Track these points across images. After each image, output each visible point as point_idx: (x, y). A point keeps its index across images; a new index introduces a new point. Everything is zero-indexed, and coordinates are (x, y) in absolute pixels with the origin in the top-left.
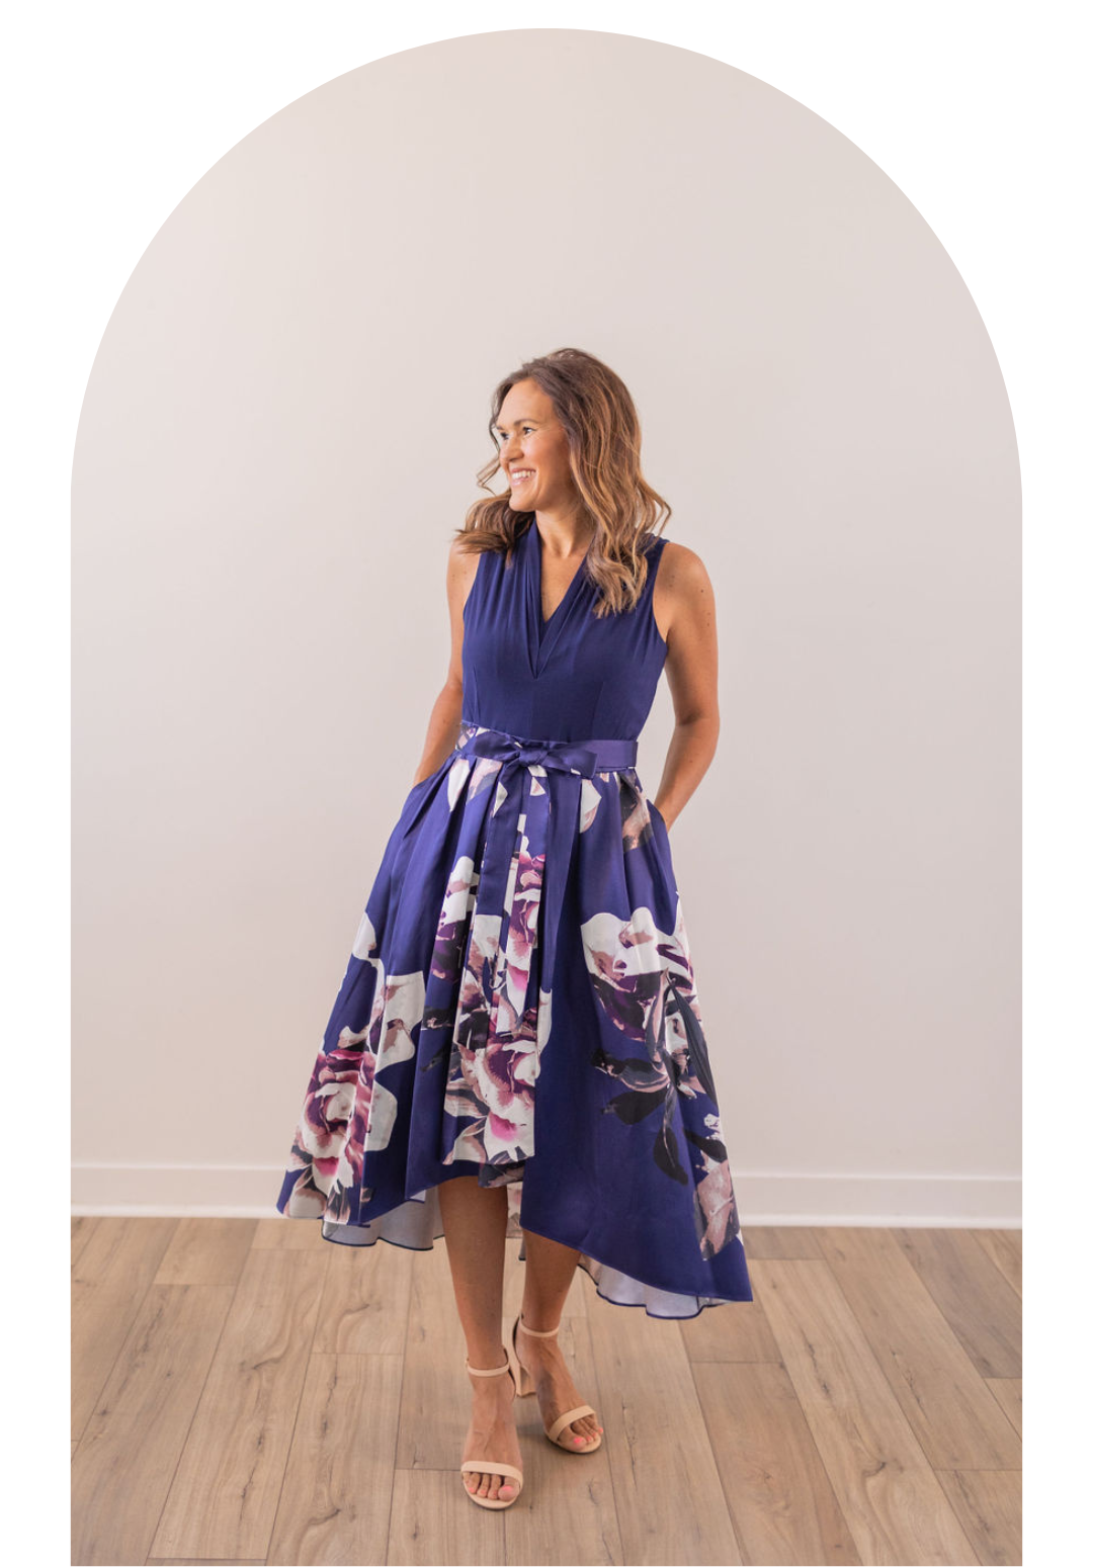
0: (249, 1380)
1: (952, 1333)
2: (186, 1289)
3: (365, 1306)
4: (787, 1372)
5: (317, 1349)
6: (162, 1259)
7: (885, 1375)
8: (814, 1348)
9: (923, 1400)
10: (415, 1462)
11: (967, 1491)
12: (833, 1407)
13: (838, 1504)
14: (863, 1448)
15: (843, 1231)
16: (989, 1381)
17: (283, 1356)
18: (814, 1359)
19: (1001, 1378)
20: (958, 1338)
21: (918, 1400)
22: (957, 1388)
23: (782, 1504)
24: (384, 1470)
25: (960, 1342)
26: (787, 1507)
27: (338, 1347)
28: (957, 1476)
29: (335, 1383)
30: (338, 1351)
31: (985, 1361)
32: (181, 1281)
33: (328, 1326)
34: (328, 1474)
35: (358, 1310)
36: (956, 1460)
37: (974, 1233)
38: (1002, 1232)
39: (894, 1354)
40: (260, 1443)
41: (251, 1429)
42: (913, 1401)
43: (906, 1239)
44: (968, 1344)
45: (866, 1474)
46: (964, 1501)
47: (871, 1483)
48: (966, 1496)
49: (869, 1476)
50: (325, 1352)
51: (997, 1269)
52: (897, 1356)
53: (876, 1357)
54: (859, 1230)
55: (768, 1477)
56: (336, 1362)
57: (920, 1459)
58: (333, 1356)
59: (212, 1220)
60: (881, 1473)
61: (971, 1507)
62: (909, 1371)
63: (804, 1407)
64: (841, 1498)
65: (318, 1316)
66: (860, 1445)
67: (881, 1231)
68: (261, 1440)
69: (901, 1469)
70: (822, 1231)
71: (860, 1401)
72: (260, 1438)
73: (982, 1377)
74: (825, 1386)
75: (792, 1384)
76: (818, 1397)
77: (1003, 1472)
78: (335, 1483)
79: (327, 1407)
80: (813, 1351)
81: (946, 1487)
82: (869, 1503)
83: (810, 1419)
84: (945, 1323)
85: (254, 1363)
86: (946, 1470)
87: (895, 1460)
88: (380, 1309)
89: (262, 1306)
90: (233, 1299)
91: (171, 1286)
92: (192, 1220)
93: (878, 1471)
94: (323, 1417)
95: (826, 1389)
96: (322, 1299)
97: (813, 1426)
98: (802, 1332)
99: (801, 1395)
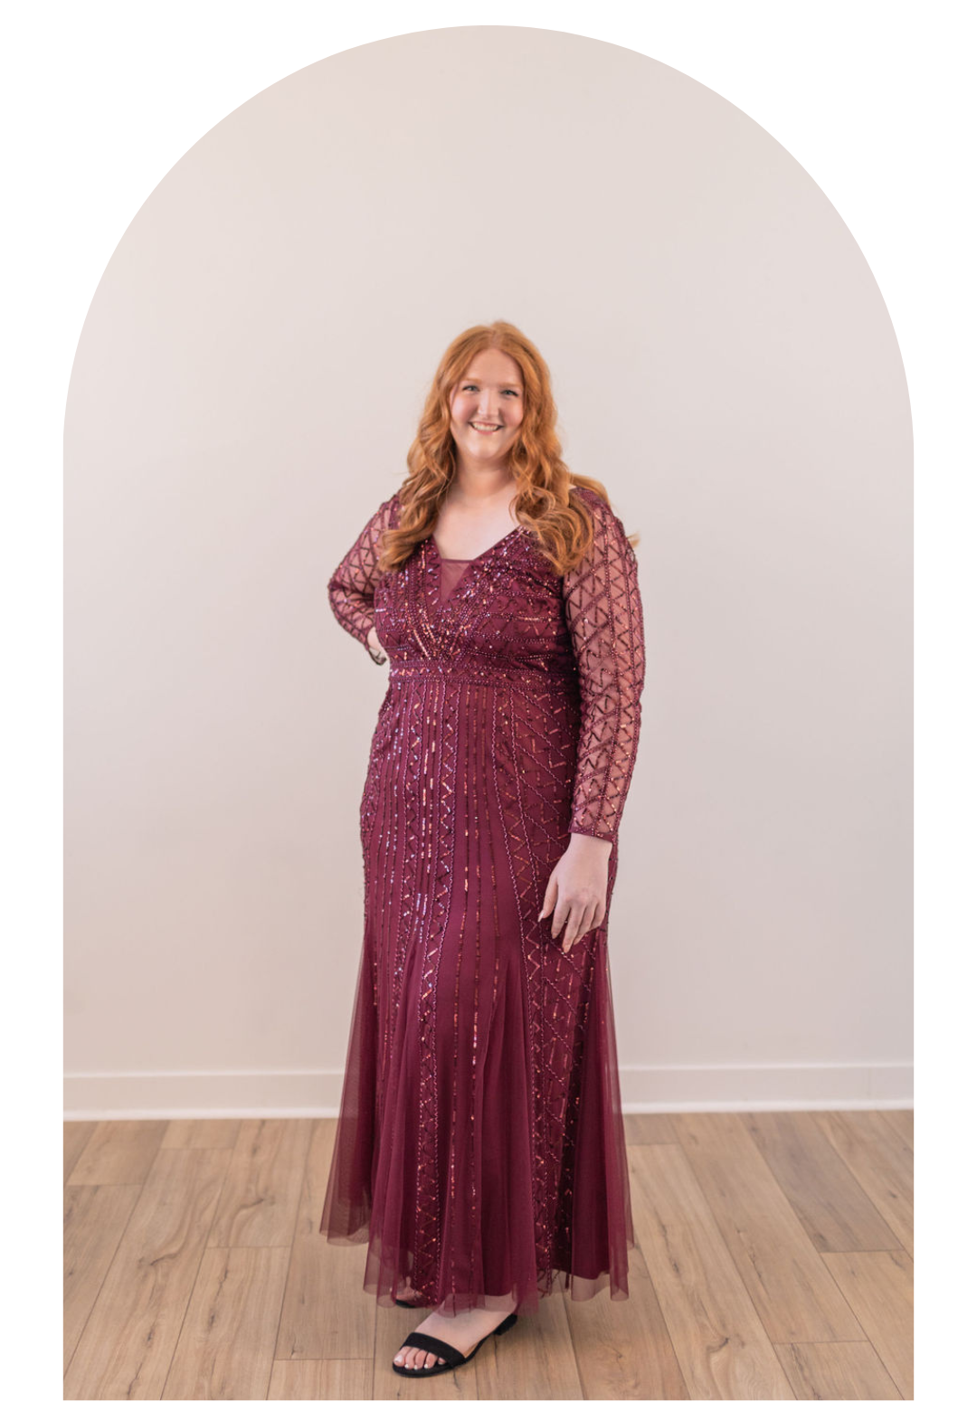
0: (146, 1276)
1: (792, 1211)
2: (96, 1188)
3: (260, 1201)
4: (641, 1254)
5: (212, 1243)
6: (76, 1162)
7: (730, 1252)
8: (667, 1229)
9: (764, 1275)
10: (293, 1352)
11: (803, 1363)
12: (683, 1286)
13: (684, 1381)
14: (708, 1325)
15: (697, 1117)
16: (824, 1255)
17: (180, 1252)
18: (666, 1240)
19: (835, 1251)
20: (796, 1214)
21: (760, 1276)
22: (795, 1262)
23: (632, 1383)
24: (263, 1363)
25: (798, 1217)
26: (636, 1386)
27: (231, 1243)
28: (794, 1349)
29: (226, 1277)
30: (230, 1245)
31: (821, 1236)
32: (92, 1182)
33: (224, 1222)
34: (211, 1368)
35: (254, 1204)
36: (793, 1333)
37: (813, 1115)
38: (838, 1113)
39: (739, 1232)
40: (149, 1338)
41: (141, 1326)
42: (755, 1276)
43: (752, 1123)
44: (805, 1220)
45: (710, 1350)
46: (800, 1375)
47: (715, 1358)
48: (802, 1369)
49: (714, 1352)
50: (218, 1247)
51: (834, 1150)
52: (741, 1234)
53: (723, 1236)
54: (711, 1117)
55: (621, 1356)
56: (229, 1257)
57: (760, 1333)
58: (226, 1250)
59: (125, 1123)
60: (724, 1349)
61: (805, 1379)
62: (751, 1248)
63: (656, 1286)
64: (686, 1374)
65: (216, 1212)
66: (706, 1322)
67: (731, 1116)
68: (150, 1336)
69: (743, 1344)
70: (677, 1118)
71: (706, 1279)
72: (150, 1334)
73: (819, 1252)
74: (675, 1265)
75: (645, 1263)
76: (669, 1275)
77: (836, 1344)
78: (216, 1377)
79: (215, 1300)
80: (666, 1231)
81: (783, 1361)
82: (713, 1379)
83: (660, 1297)
84: (786, 1201)
85: (153, 1259)
86: (783, 1344)
87: (738, 1335)
88: (273, 1203)
89: (165, 1204)
90: (139, 1197)
91: (82, 1187)
92: (109, 1122)
93: (721, 1347)
94: (211, 1310)
95: (676, 1268)
96: (221, 1194)
97: (663, 1304)
98: (656, 1213)
99: (653, 1273)
